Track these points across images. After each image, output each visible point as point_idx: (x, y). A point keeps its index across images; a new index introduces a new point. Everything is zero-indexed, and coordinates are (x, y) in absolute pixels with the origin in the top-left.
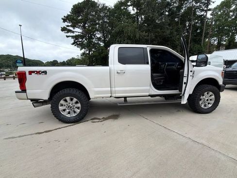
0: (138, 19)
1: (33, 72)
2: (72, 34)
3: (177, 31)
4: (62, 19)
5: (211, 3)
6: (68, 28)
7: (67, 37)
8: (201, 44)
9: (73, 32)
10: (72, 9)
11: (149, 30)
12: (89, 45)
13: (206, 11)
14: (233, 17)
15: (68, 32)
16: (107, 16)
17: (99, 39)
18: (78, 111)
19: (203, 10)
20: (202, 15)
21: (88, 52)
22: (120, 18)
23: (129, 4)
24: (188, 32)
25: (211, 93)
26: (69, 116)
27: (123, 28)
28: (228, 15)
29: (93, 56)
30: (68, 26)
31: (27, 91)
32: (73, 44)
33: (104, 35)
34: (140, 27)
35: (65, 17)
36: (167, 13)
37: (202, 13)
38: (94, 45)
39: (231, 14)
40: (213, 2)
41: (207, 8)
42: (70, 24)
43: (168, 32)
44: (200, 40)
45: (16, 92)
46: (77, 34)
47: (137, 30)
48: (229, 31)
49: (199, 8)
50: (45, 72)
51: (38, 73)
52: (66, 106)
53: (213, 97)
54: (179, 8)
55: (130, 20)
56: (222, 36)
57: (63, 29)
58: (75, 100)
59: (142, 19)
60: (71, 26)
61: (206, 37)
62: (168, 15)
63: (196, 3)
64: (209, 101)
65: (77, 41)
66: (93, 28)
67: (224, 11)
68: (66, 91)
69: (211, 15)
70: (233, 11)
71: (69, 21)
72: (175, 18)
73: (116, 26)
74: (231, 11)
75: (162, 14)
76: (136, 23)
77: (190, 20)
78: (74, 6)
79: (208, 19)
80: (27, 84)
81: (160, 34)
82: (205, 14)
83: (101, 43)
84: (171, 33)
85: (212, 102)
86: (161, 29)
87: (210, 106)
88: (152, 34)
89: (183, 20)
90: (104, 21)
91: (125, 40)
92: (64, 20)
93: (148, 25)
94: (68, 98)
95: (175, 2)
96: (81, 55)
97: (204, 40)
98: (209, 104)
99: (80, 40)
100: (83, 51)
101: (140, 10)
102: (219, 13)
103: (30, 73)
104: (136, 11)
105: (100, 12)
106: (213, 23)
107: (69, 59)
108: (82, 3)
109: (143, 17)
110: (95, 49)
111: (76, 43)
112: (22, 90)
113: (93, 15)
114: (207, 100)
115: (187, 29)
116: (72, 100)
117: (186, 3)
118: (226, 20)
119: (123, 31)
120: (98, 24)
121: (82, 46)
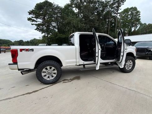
0: (79, 16)
1: (24, 50)
2: (35, 23)
3: (102, 24)
4: (28, 12)
5: (119, 10)
6: (33, 19)
7: (32, 24)
8: (115, 32)
9: (36, 22)
10: (35, 6)
11: (86, 23)
12: (48, 31)
13: (117, 14)
14: (130, 18)
15: (33, 22)
16: (60, 13)
17: (54, 27)
18: (55, 75)
19: (115, 13)
20: (115, 16)
21: (47, 35)
22: (68, 14)
23: (73, 6)
24: (108, 25)
25: (131, 61)
26: (48, 79)
27: (70, 21)
28: (127, 16)
29: (51, 38)
30: (32, 17)
31: (18, 63)
32: (36, 29)
33: (57, 24)
34: (81, 21)
35: (30, 11)
36: (96, 13)
37: (115, 15)
38: (51, 30)
39: (129, 16)
40: (120, 9)
41: (117, 12)
42: (34, 16)
43: (97, 24)
44: (114, 30)
45: (9, 64)
46: (39, 23)
47: (79, 22)
48: (129, 25)
49: (113, 12)
50: (32, 50)
51: (27, 50)
52: (47, 72)
53: (132, 63)
54: (103, 11)
55: (75, 16)
56: (125, 28)
57: (29, 19)
58: (53, 68)
59: (81, 16)
60: (35, 17)
61: (117, 28)
62: (97, 15)
63: (112, 9)
64: (130, 66)
65: (39, 28)
66: (50, 20)
67: (125, 15)
68: (47, 62)
69: (119, 16)
70: (130, 15)
71: (34, 14)
72: (101, 16)
73: (66, 19)
74: (129, 15)
75: (93, 13)
76: (78, 18)
77: (108, 18)
78: (37, 4)
79: (118, 18)
80: (18, 59)
81: (92, 25)
82: (116, 15)
83: (56, 30)
84: (99, 25)
85: (131, 66)
86: (93, 23)
87: (130, 68)
88: (88, 25)
89: (105, 18)
90: (58, 16)
91: (71, 28)
92: (30, 13)
93: (85, 20)
94: (48, 67)
95: (100, 8)
96: (42, 37)
97: (117, 30)
98: (130, 67)
99: (41, 27)
100: (43, 34)
101: (80, 10)
102: (123, 15)
103: (21, 50)
104: (78, 11)
105: (55, 10)
106: (121, 21)
107: (32, 39)
108: (42, 3)
109: (82, 14)
110: (52, 33)
111: (38, 29)
112: (14, 63)
113: (50, 11)
114: (129, 65)
115: (107, 24)
116: (51, 68)
117: (106, 9)
118: (127, 19)
119: (70, 23)
120: (54, 17)
121: (42, 31)
